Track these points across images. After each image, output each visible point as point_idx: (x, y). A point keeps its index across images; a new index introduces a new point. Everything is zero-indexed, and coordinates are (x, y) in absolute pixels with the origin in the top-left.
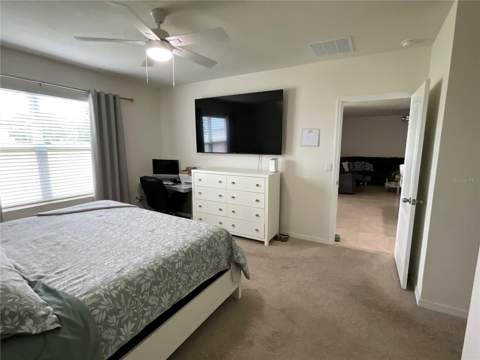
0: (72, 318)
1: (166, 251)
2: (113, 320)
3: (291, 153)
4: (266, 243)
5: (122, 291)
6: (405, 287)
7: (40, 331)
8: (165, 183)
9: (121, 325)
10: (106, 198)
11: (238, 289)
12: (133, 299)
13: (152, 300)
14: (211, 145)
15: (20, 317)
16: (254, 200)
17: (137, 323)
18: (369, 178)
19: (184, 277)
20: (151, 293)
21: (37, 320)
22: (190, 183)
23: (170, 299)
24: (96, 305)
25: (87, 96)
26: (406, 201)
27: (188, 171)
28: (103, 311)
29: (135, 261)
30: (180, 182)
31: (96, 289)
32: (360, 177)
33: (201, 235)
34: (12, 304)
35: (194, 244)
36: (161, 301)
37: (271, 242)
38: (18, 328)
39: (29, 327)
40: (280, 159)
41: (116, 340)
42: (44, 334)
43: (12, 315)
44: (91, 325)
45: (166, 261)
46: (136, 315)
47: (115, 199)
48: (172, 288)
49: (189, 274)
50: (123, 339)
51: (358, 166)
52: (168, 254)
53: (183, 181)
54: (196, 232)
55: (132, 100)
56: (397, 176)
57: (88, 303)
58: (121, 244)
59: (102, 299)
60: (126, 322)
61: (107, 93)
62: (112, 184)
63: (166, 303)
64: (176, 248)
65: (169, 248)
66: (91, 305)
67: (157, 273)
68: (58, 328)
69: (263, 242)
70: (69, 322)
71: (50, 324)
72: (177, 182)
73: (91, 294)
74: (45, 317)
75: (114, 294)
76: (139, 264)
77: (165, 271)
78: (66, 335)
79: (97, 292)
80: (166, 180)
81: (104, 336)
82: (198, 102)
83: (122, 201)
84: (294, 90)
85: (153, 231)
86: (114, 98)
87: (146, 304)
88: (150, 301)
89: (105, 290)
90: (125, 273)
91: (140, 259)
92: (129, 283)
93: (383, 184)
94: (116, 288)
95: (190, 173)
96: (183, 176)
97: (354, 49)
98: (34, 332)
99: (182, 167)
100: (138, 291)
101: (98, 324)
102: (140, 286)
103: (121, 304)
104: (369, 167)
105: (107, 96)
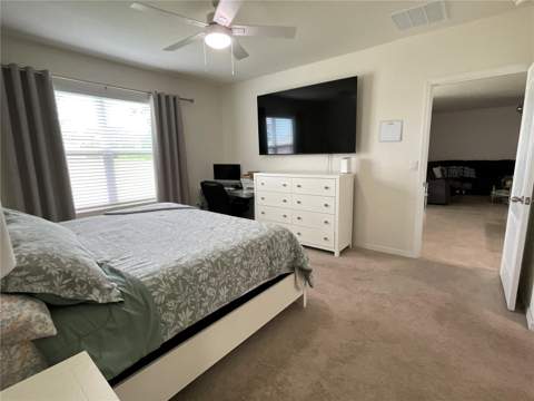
0: (133, 295)
1: (225, 245)
2: (171, 304)
3: (367, 151)
4: (337, 254)
5: (180, 278)
6: (513, 308)
7: (105, 301)
8: (226, 189)
9: (179, 311)
10: (168, 201)
11: (302, 297)
12: (191, 287)
13: (210, 292)
14: (275, 148)
15: (89, 285)
16: (323, 204)
17: (195, 312)
18: (468, 186)
19: (243, 273)
20: (209, 285)
21: (103, 292)
22: (252, 189)
23: (229, 294)
24: (156, 287)
25: (148, 98)
26: (517, 200)
27: (251, 175)
28: (162, 293)
29: (194, 252)
30: (241, 188)
31: (155, 273)
32: (458, 184)
33: (262, 233)
34: (81, 273)
35: (254, 241)
36: (218, 294)
37: (342, 253)
38: (86, 296)
39: (95, 296)
40: (354, 158)
41: (175, 324)
42: (109, 304)
43: (81, 283)
44: (151, 306)
45: (224, 254)
46: (193, 303)
47: (176, 201)
48: (229, 282)
49: (249, 271)
50: (181, 324)
51: (455, 171)
52: (226, 248)
53: (245, 187)
54: (257, 230)
55: (192, 101)
56: (508, 183)
57: (148, 284)
58: (180, 239)
59: (161, 282)
60: (185, 308)
61: (167, 93)
62: (173, 186)
63: (224, 297)
64: (235, 243)
65: (227, 243)
66: (150, 287)
67: (214, 265)
68: (121, 302)
69: (332, 253)
70: (131, 298)
71: (115, 297)
72: (239, 187)
73: (151, 277)
74: (110, 290)
75: (172, 279)
76: (197, 255)
77: (223, 264)
78: (128, 309)
79: (156, 276)
80: (228, 186)
81: (163, 318)
82: (260, 99)
83: (183, 203)
84: (371, 77)
85: (212, 228)
86: (175, 99)
87: (204, 295)
88: (208, 292)
89: (164, 275)
90: (183, 262)
91: (198, 251)
92: (187, 271)
93: (489, 194)
94: (174, 274)
95: (252, 178)
96: (244, 181)
97: (449, 16)
98: (100, 301)
99: (244, 171)
100: (196, 280)
101: (157, 305)
102: (197, 275)
103: (179, 290)
104: (470, 173)
105: (167, 97)
